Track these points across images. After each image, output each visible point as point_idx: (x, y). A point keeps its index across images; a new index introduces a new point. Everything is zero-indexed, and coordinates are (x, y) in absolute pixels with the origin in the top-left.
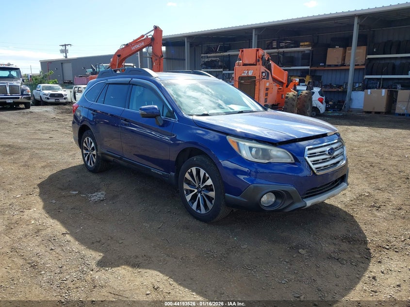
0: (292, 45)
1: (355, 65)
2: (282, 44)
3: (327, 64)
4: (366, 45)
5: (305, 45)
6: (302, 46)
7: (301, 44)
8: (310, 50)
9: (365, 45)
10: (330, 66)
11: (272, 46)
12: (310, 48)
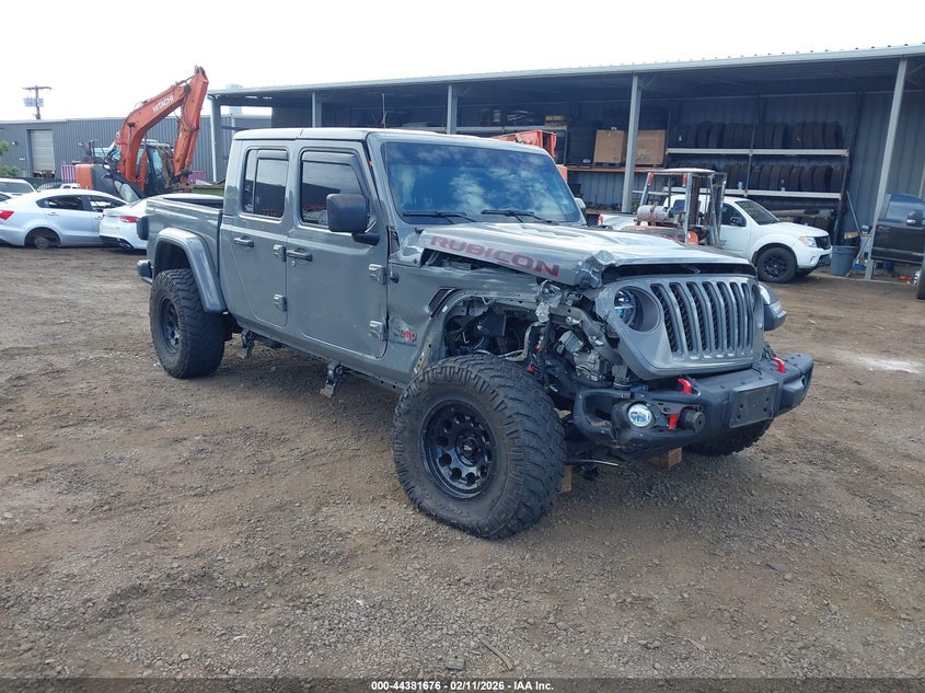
0: (532, 120)
1: (637, 166)
2: (511, 117)
3: (595, 161)
4: (666, 129)
5: (555, 122)
6: (549, 122)
7: (547, 118)
8: (564, 131)
9: (661, 129)
10: (600, 165)
11: (493, 119)
12: (565, 128)
